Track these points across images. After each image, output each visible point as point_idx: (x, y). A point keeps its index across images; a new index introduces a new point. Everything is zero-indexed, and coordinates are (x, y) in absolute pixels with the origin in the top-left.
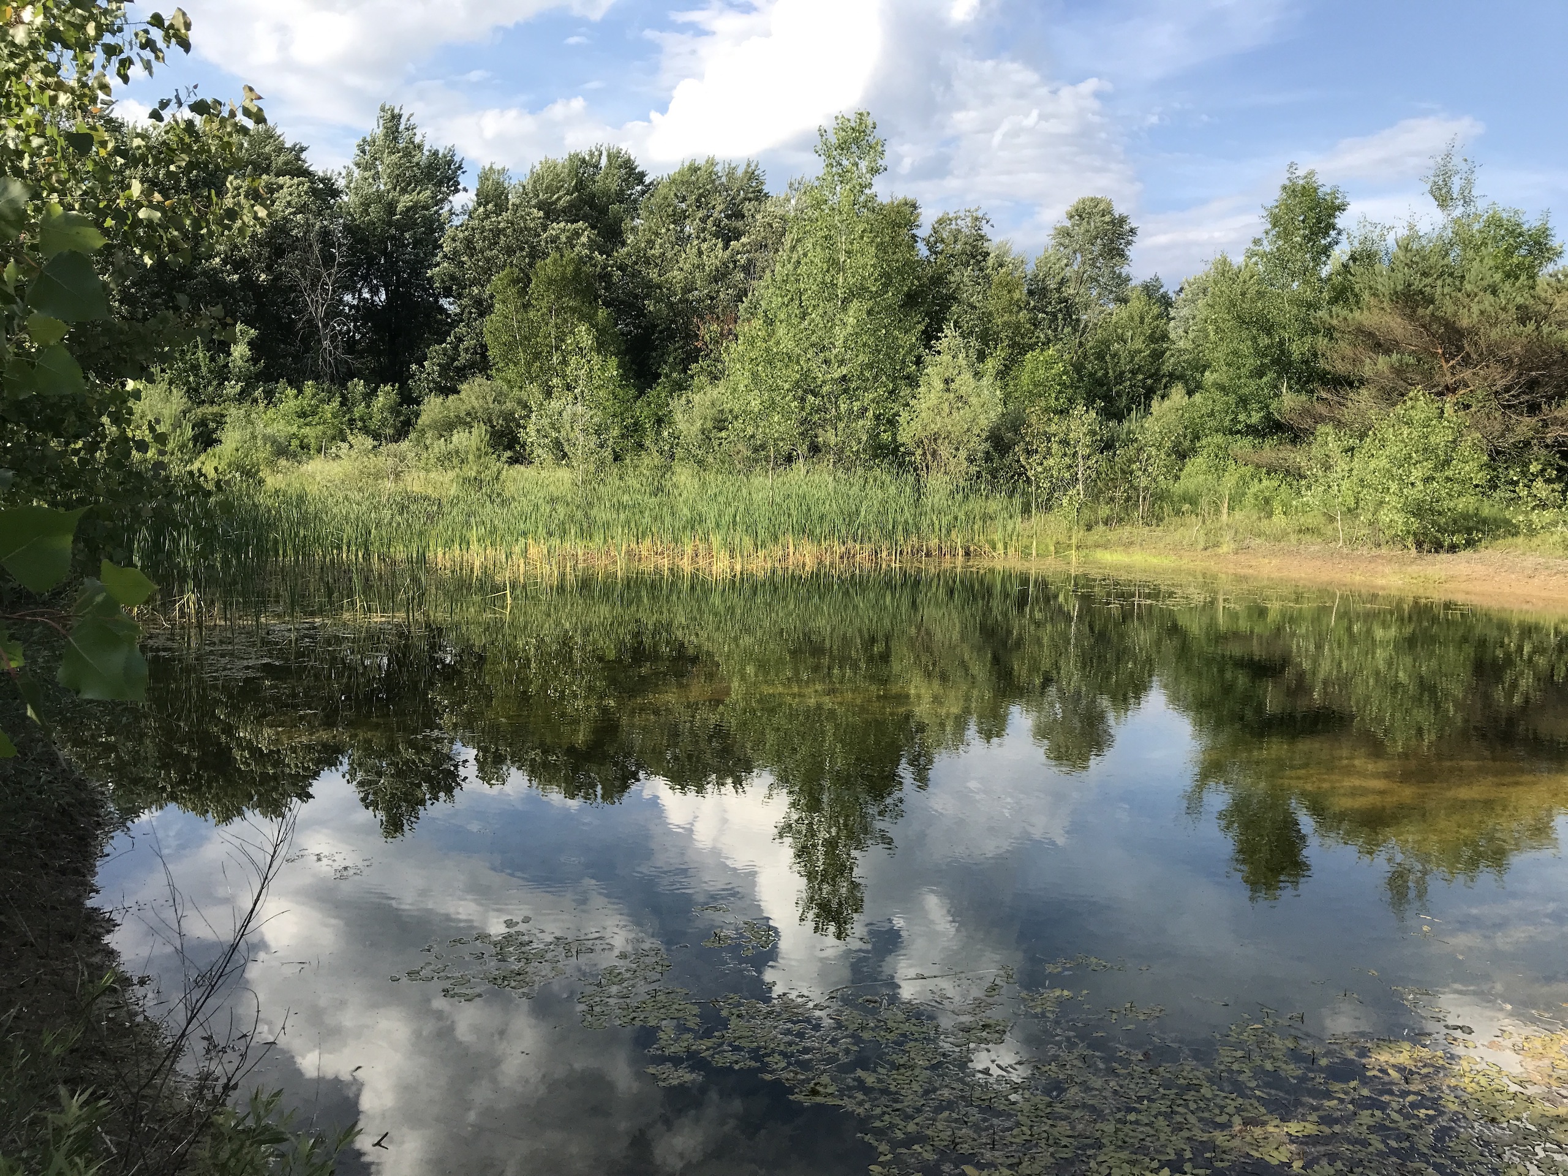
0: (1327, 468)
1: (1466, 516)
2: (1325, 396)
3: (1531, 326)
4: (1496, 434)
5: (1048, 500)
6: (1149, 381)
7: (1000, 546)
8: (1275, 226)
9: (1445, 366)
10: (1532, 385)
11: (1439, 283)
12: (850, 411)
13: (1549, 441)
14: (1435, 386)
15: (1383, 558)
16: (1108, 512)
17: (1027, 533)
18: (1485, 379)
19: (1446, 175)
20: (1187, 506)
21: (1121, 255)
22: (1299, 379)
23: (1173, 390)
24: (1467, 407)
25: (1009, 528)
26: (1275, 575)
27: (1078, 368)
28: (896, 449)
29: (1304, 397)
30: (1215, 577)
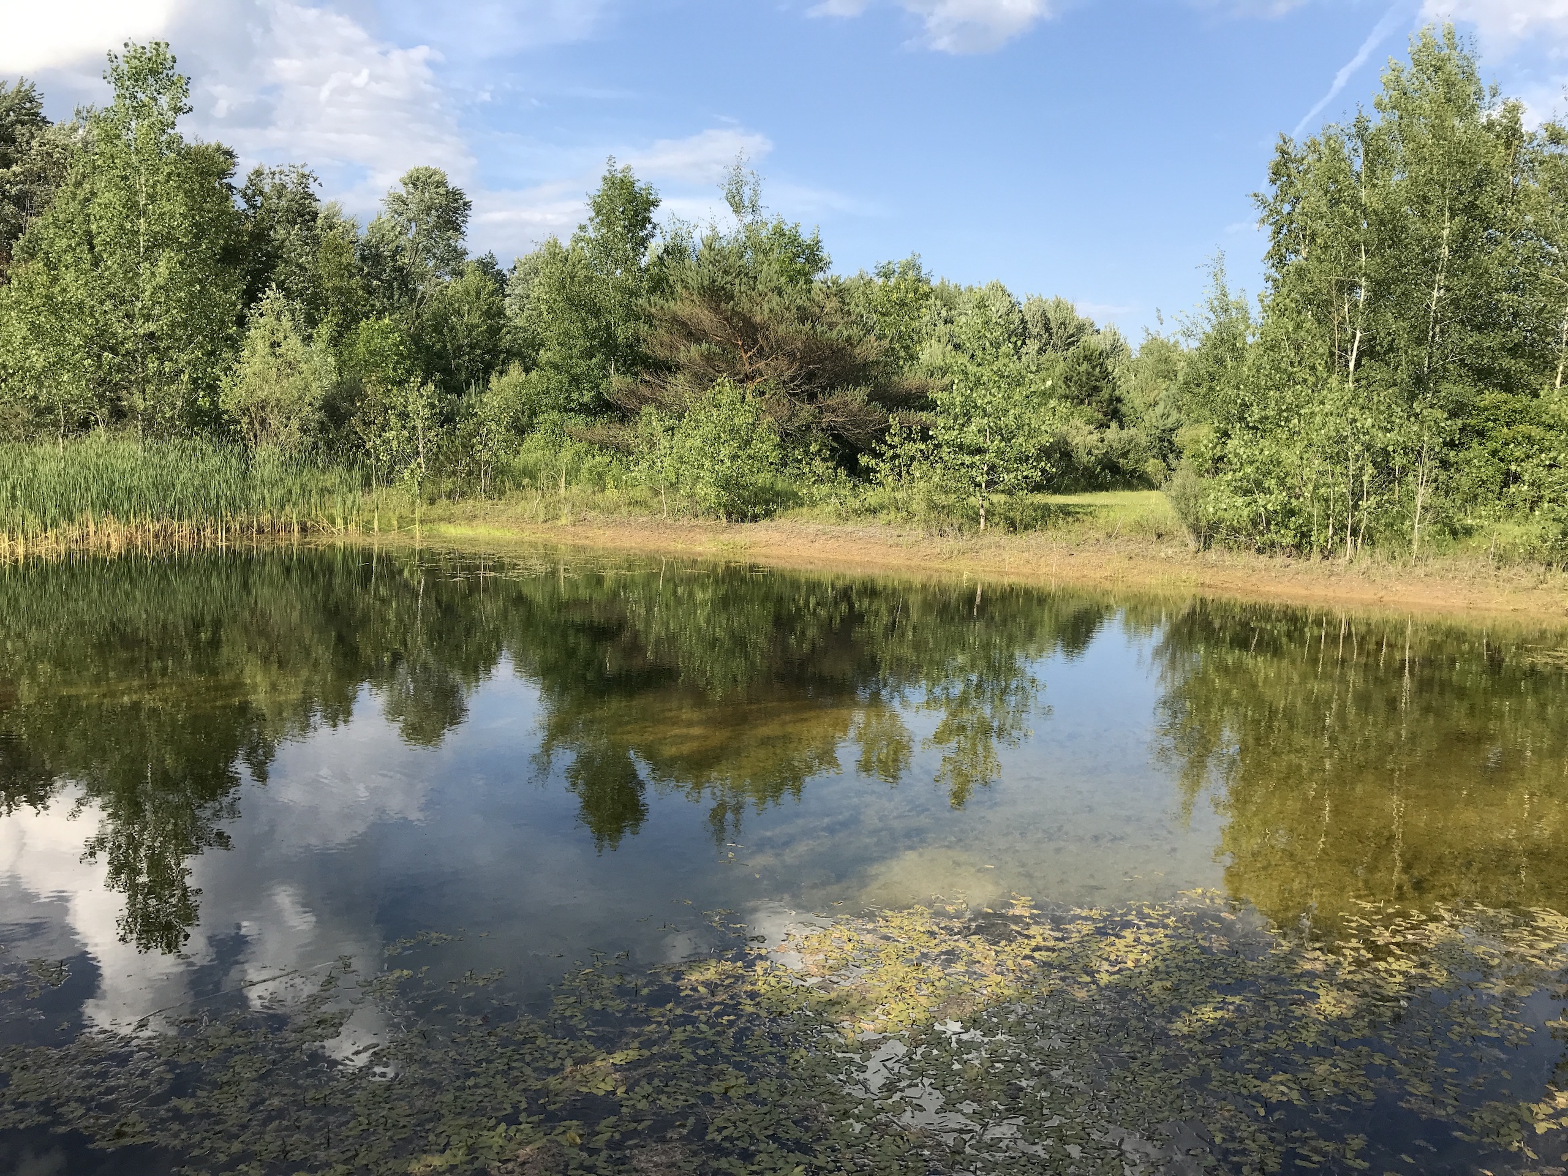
0: (652, 446)
1: (763, 489)
2: (647, 379)
3: (808, 325)
4: (785, 418)
5: (389, 473)
6: (487, 357)
7: (339, 521)
8: (598, 214)
9: (745, 357)
10: (810, 377)
11: (737, 281)
12: (161, 373)
13: (824, 426)
14: (737, 374)
15: (700, 527)
16: (450, 485)
17: (368, 507)
18: (776, 370)
19: (739, 184)
20: (527, 480)
21: (457, 229)
22: (625, 362)
23: (511, 367)
24: (763, 393)
25: (349, 503)
26: (609, 545)
27: (416, 339)
28: (219, 416)
29: (629, 379)
30: (555, 548)
